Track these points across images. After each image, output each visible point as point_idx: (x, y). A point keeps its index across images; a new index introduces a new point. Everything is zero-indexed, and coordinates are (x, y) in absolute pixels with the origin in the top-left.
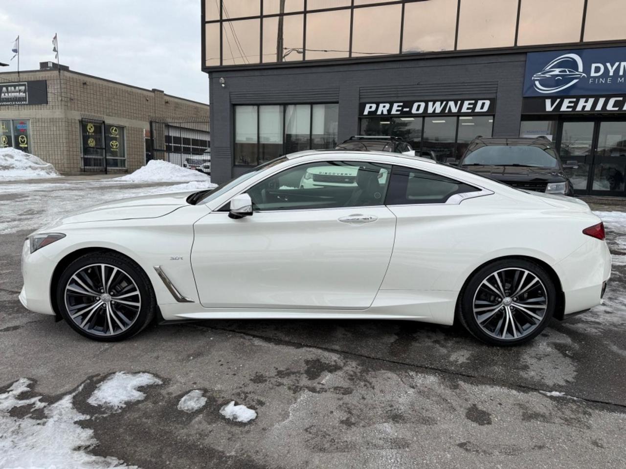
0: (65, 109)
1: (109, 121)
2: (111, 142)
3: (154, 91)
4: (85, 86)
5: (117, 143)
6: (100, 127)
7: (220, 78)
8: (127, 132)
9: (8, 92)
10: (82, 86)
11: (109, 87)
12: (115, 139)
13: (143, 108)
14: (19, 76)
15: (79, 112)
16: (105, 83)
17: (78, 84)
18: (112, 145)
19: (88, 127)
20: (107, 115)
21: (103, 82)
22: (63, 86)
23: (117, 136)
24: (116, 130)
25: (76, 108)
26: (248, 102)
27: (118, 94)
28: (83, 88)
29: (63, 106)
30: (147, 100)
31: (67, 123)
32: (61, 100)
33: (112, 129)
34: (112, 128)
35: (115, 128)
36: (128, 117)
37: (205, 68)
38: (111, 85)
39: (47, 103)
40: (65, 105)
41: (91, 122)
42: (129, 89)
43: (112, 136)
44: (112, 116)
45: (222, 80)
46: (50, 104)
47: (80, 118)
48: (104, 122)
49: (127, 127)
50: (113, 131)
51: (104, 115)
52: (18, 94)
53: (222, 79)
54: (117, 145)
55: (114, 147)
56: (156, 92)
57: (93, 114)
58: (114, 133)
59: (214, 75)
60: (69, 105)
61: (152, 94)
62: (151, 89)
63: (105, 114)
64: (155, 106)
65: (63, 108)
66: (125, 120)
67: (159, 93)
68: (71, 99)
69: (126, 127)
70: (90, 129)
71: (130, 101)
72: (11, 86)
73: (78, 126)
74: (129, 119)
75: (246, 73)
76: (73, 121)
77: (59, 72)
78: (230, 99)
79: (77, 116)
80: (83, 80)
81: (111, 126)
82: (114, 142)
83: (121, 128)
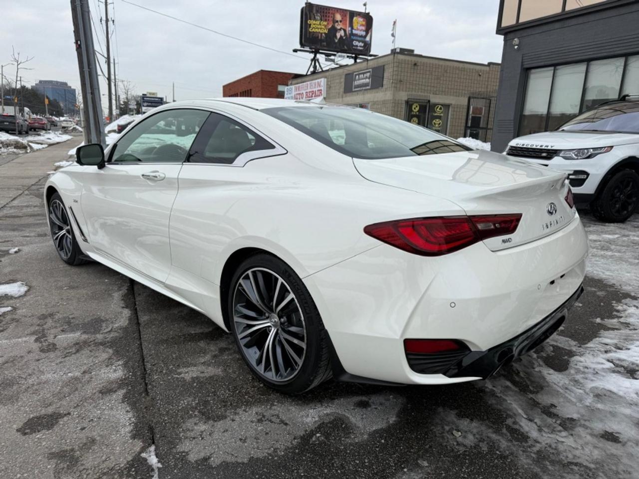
0: (394, 91)
1: (434, 99)
2: (434, 121)
3: (490, 64)
4: (416, 67)
5: (440, 121)
6: (425, 107)
7: (514, 39)
8: (453, 109)
9: (359, 79)
10: (413, 67)
11: (439, 65)
12: (439, 117)
13: (474, 83)
14: (367, 64)
15: (407, 93)
16: (437, 62)
17: (410, 66)
18: (435, 124)
19: (413, 107)
20: (433, 94)
21: (434, 60)
22: (395, 69)
23: (442, 115)
24: (441, 109)
25: (404, 89)
26: (542, 64)
27: (448, 71)
28: (414, 69)
29: (393, 88)
30: (480, 75)
31: (394, 104)
32: (392, 83)
33: (437, 108)
34: (437, 106)
35: (440, 106)
36: (455, 94)
37: (500, 30)
38: (441, 63)
39: (382, 86)
40: (394, 87)
41: (416, 102)
42: (461, 65)
43: (436, 114)
44: (438, 94)
45: (516, 41)
46: (385, 87)
47: (406, 99)
48: (429, 101)
49: (453, 105)
50: (438, 110)
51: (430, 93)
52: (364, 80)
53: (516, 39)
54: (439, 124)
55: (437, 126)
56: (491, 66)
57: (420, 93)
58: (438, 111)
59: (510, 36)
60: (398, 86)
61: (487, 68)
62: (486, 63)
63: (432, 93)
64: (488, 81)
65: (393, 90)
66: (452, 97)
67: (494, 66)
68: (401, 81)
69: (451, 104)
70: (415, 109)
71: (461, 78)
72: (361, 74)
73: (404, 106)
74: (456, 96)
75: (545, 28)
76: (400, 102)
77: (394, 56)
78: (522, 62)
79: (403, 96)
80: (415, 61)
81: (435, 105)
82: (438, 120)
83: (447, 106)
